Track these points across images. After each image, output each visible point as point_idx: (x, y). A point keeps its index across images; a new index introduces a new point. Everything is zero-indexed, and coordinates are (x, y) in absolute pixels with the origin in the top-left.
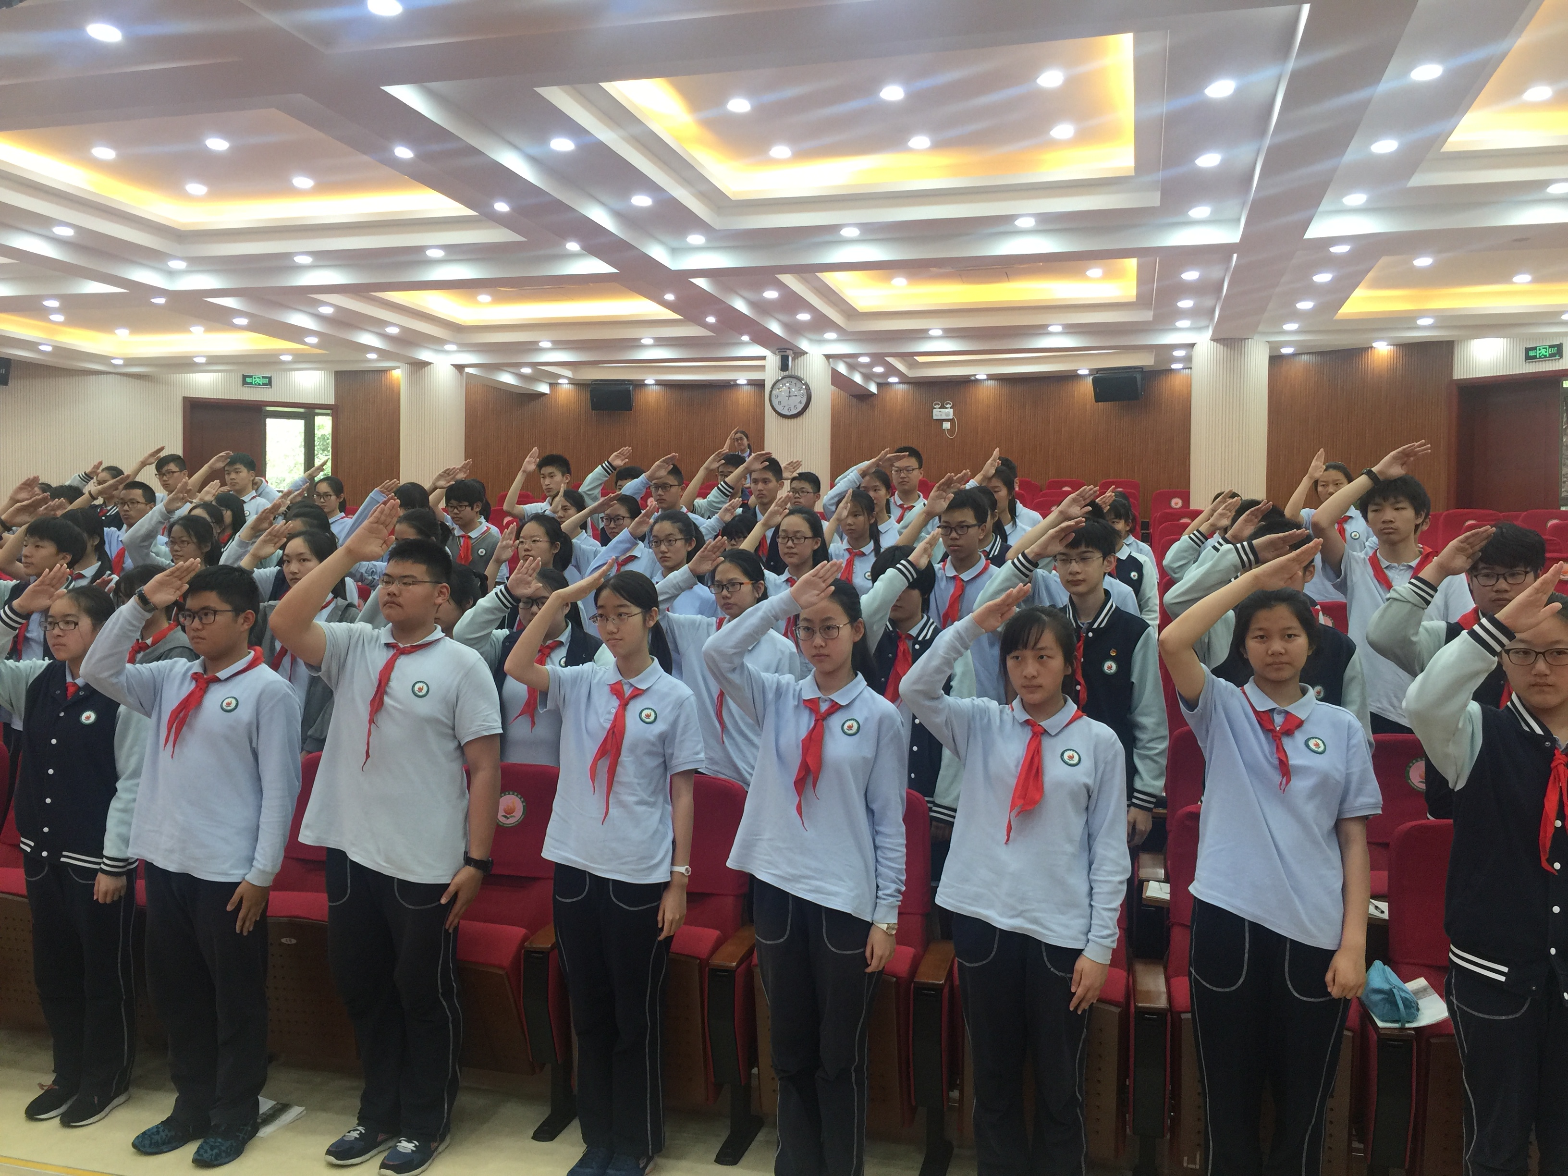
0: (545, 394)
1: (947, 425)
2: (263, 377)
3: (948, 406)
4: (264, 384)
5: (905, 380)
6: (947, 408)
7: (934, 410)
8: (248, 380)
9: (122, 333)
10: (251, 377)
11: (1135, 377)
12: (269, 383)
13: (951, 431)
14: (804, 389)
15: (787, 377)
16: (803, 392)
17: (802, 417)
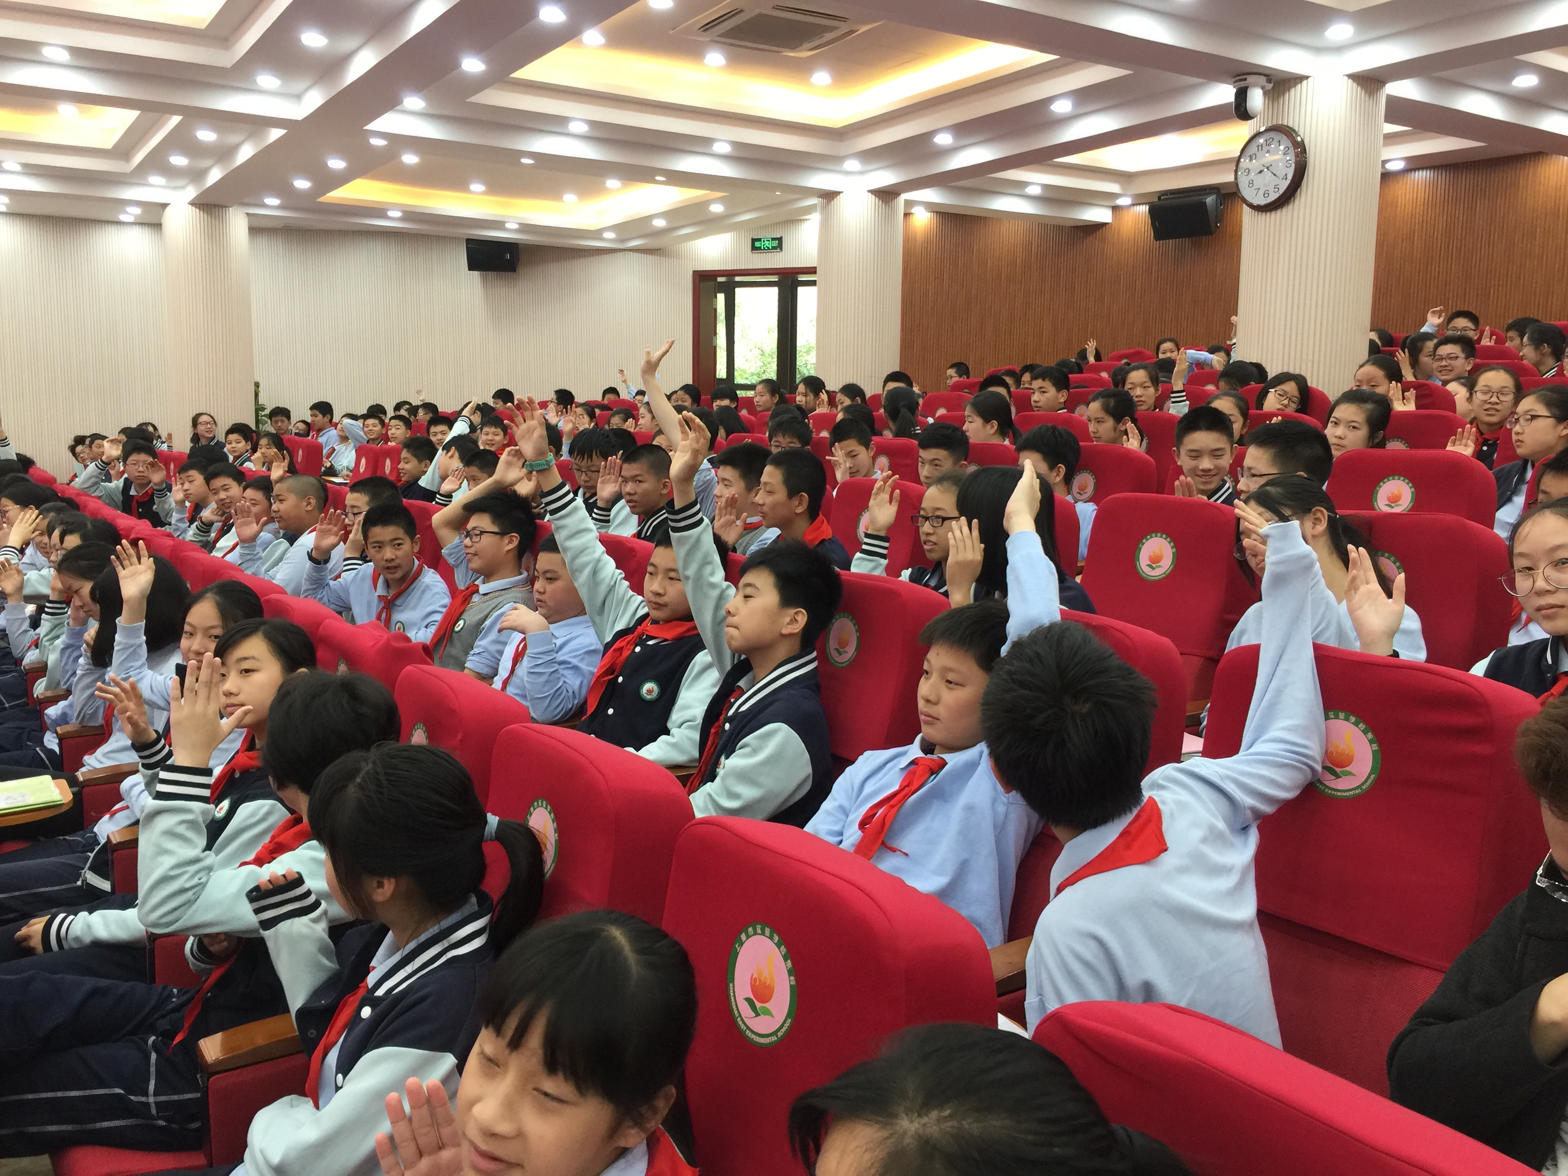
0: (1108, 223)
2: (773, 239)
4: (774, 248)
8: (757, 244)
9: (570, 198)
10: (759, 240)
12: (779, 244)
14: (1292, 151)
15: (1266, 131)
16: (1291, 157)
17: (1290, 207)
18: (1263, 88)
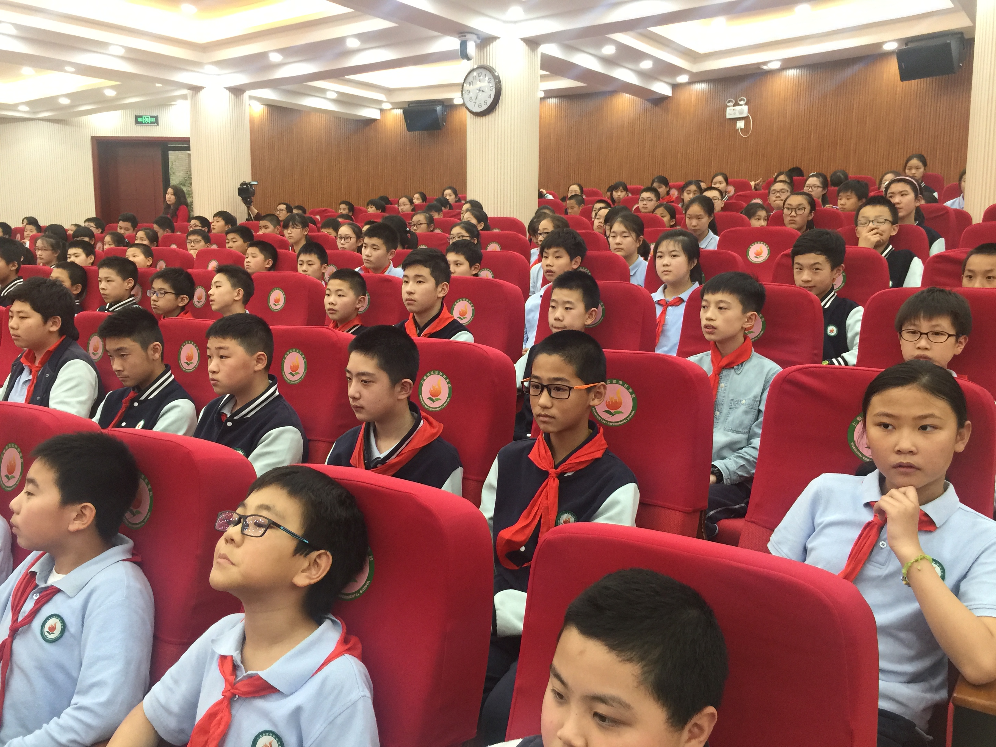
0: (378, 119)
1: (741, 125)
2: (151, 117)
3: (742, 103)
4: (152, 123)
5: (697, 78)
6: (741, 105)
7: (728, 109)
8: (140, 120)
10: (141, 117)
11: (949, 45)
12: (156, 121)
13: (744, 130)
14: (493, 81)
15: (478, 68)
16: (492, 84)
17: (493, 114)
18: (475, 42)
